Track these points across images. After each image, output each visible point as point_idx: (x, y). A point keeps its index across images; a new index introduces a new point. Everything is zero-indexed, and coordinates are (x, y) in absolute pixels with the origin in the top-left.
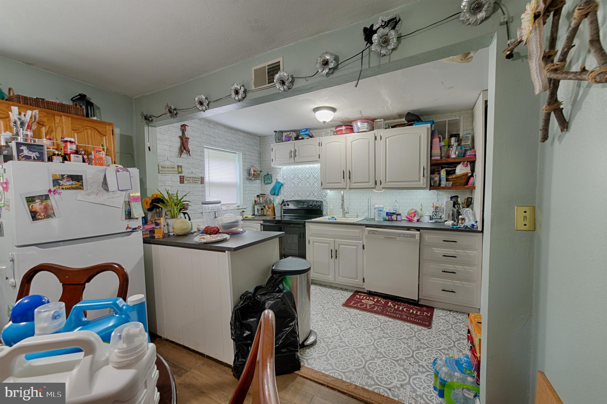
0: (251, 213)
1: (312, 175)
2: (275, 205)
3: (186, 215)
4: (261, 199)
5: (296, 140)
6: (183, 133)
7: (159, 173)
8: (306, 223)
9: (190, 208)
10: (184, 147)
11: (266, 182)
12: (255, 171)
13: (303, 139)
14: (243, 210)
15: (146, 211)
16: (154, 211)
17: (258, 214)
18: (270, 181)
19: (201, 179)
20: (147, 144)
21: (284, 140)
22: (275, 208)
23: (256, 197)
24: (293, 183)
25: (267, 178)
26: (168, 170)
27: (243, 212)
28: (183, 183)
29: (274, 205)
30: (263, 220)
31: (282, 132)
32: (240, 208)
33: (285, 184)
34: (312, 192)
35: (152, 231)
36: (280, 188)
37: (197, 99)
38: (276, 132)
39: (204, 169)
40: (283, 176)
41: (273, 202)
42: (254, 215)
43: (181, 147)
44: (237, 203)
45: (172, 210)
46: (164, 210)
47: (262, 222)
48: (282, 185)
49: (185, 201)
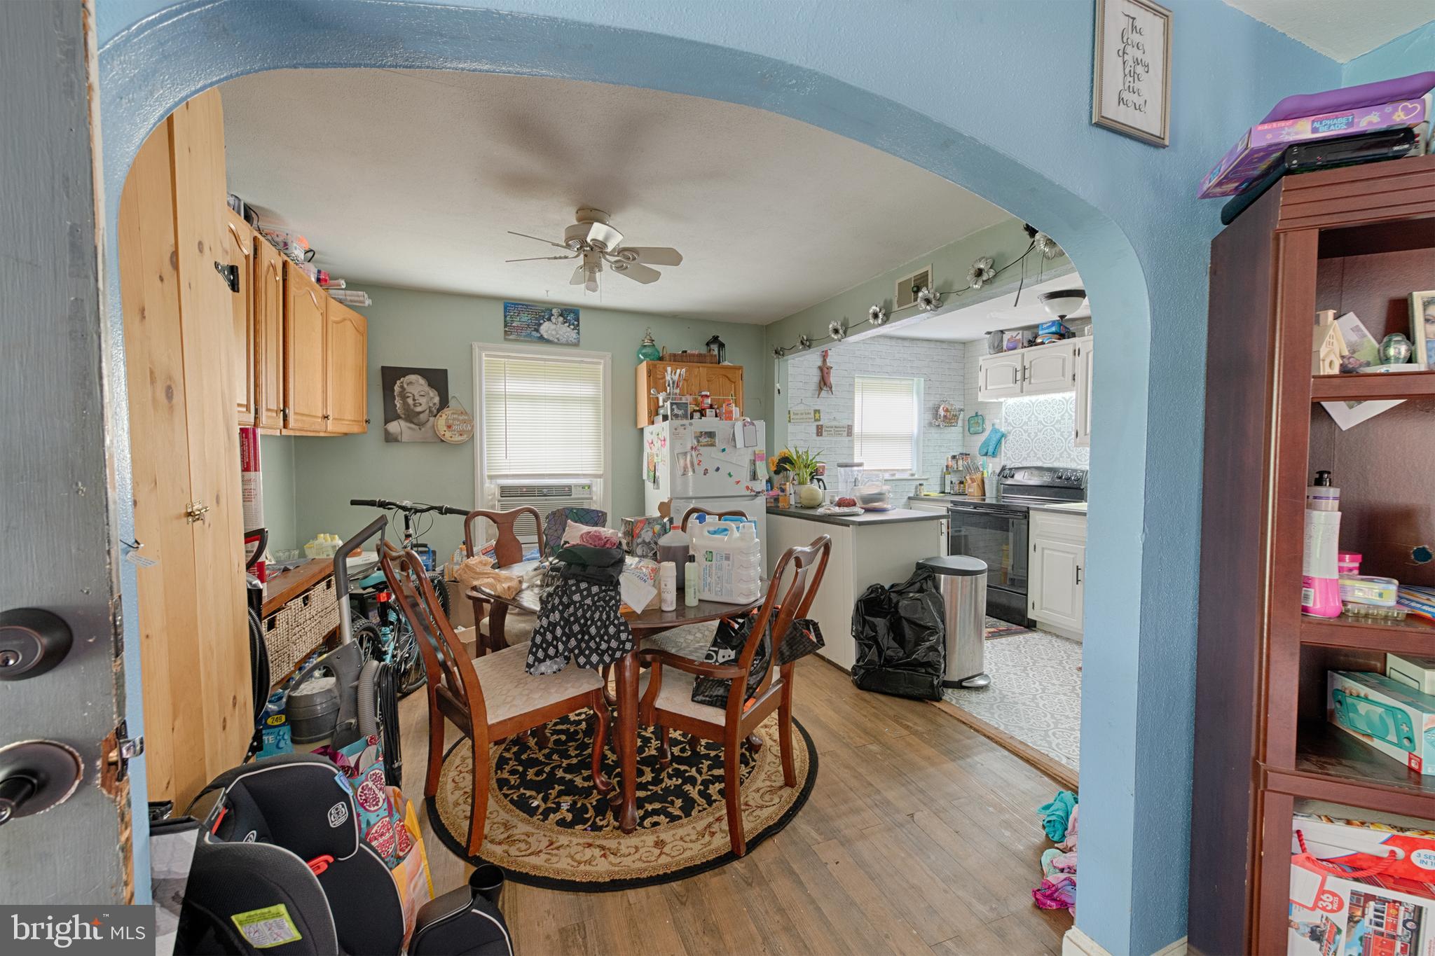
0: (938, 489)
1: (1067, 414)
2: (985, 475)
3: (821, 483)
4: (960, 462)
5: (1031, 346)
6: (824, 361)
7: (790, 421)
8: (1031, 512)
9: (826, 473)
10: (824, 383)
11: (972, 429)
12: (947, 410)
13: (1043, 343)
14: (921, 482)
15: (772, 474)
16: (781, 475)
17: (952, 492)
18: (980, 428)
19: (848, 429)
20: (778, 386)
21: (1005, 347)
22: (986, 482)
23: (950, 459)
24: (1025, 432)
25: (976, 421)
26: (801, 417)
27: (921, 485)
28: (821, 435)
29: (983, 474)
30: (952, 502)
31: (1002, 332)
32: (916, 477)
33: (1010, 433)
34: (1065, 450)
35: (777, 500)
36: (999, 442)
37: (831, 326)
38: (989, 333)
39: (853, 413)
40: (1006, 419)
41: (981, 469)
42: (943, 492)
43: (820, 382)
44: (911, 470)
45: (801, 474)
46: (791, 474)
47: (950, 506)
48: (1003, 436)
49: (817, 462)
